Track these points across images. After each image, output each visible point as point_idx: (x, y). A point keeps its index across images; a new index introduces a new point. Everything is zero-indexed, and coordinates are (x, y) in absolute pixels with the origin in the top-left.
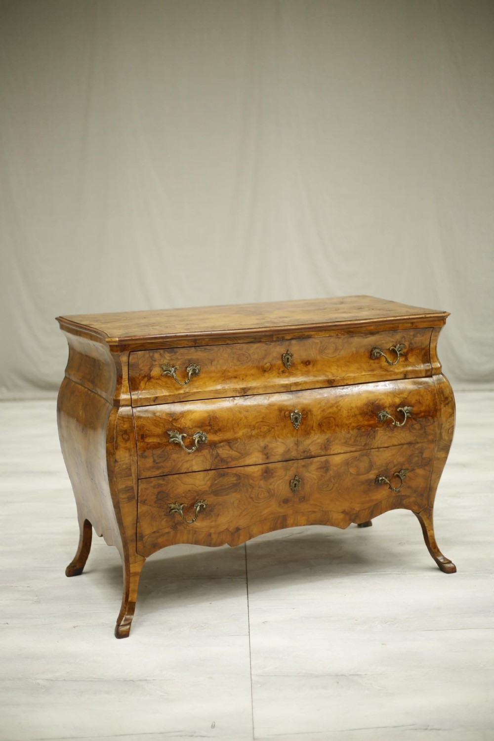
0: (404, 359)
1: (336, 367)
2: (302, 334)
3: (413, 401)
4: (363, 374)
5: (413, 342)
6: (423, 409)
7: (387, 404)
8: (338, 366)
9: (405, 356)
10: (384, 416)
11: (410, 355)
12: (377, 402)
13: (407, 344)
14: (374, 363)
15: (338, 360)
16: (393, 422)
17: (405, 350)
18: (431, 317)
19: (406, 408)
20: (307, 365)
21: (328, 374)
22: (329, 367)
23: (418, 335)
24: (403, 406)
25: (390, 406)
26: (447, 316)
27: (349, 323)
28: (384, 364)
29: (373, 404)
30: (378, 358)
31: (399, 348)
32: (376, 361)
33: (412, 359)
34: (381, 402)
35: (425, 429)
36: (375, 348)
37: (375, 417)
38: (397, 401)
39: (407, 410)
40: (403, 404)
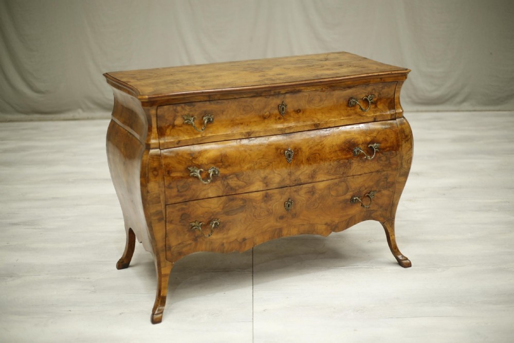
0: (374, 106)
1: (321, 114)
2: (294, 89)
3: (381, 139)
4: (342, 118)
5: (381, 93)
6: (388, 145)
7: (360, 142)
8: (322, 113)
9: (375, 103)
10: (358, 151)
11: (379, 103)
12: (352, 141)
13: (376, 94)
14: (351, 110)
15: (322, 108)
16: (365, 156)
17: (375, 99)
18: (395, 74)
19: (375, 144)
20: (298, 113)
21: (315, 119)
22: (316, 114)
23: (385, 87)
24: (373, 144)
25: (363, 143)
26: (408, 73)
27: (331, 79)
28: (358, 110)
29: (349, 142)
30: (354, 106)
31: (370, 97)
32: (352, 108)
33: (380, 106)
34: (356, 140)
35: (390, 160)
36: (352, 98)
37: (350, 152)
38: (369, 139)
39: (376, 146)
40: (372, 142)
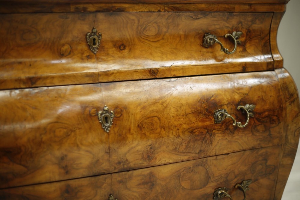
0: (241, 49)
1: (160, 54)
3: (256, 98)
4: (194, 63)
5: (251, 29)
6: (267, 107)
7: (225, 101)
8: (162, 53)
9: (243, 45)
10: (222, 115)
11: (248, 45)
12: (212, 99)
14: (208, 52)
16: (234, 122)
17: (243, 39)
19: (247, 106)
20: (122, 50)
21: (149, 62)
22: (151, 54)
23: (257, 21)
24: (245, 105)
25: (229, 103)
28: (219, 52)
29: (208, 100)
31: (236, 35)
32: (209, 49)
33: (250, 49)
34: (218, 99)
35: (270, 131)
36: (208, 33)
37: (211, 117)
38: (237, 97)
39: (249, 108)
40: (243, 102)
